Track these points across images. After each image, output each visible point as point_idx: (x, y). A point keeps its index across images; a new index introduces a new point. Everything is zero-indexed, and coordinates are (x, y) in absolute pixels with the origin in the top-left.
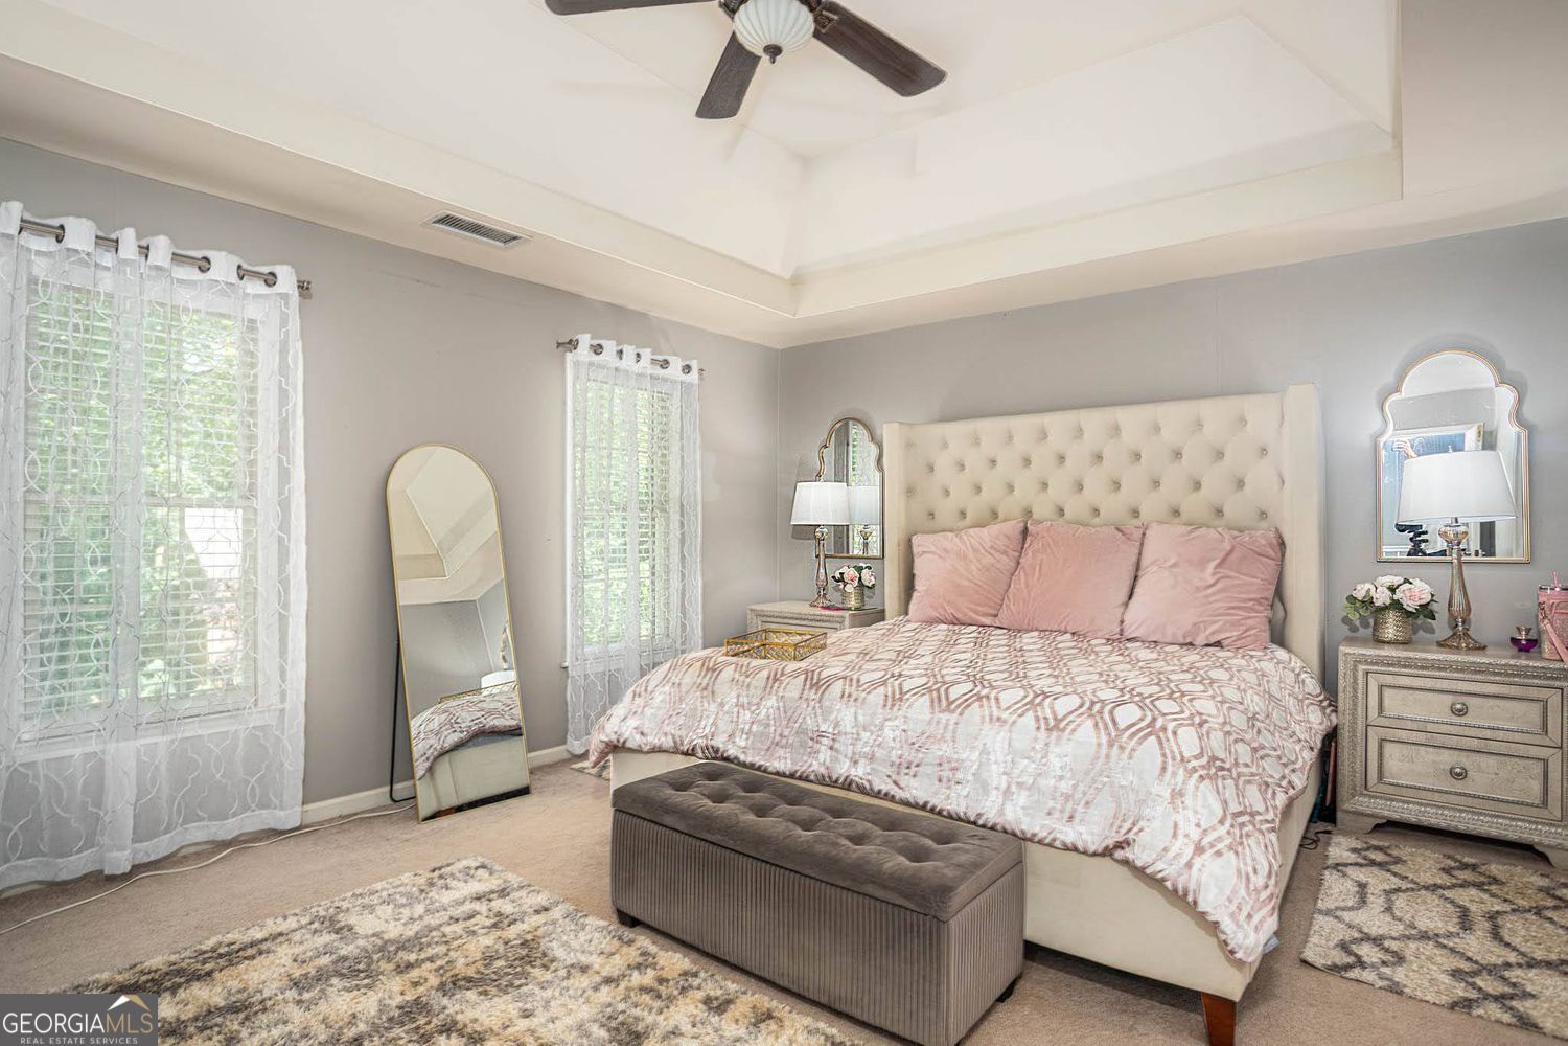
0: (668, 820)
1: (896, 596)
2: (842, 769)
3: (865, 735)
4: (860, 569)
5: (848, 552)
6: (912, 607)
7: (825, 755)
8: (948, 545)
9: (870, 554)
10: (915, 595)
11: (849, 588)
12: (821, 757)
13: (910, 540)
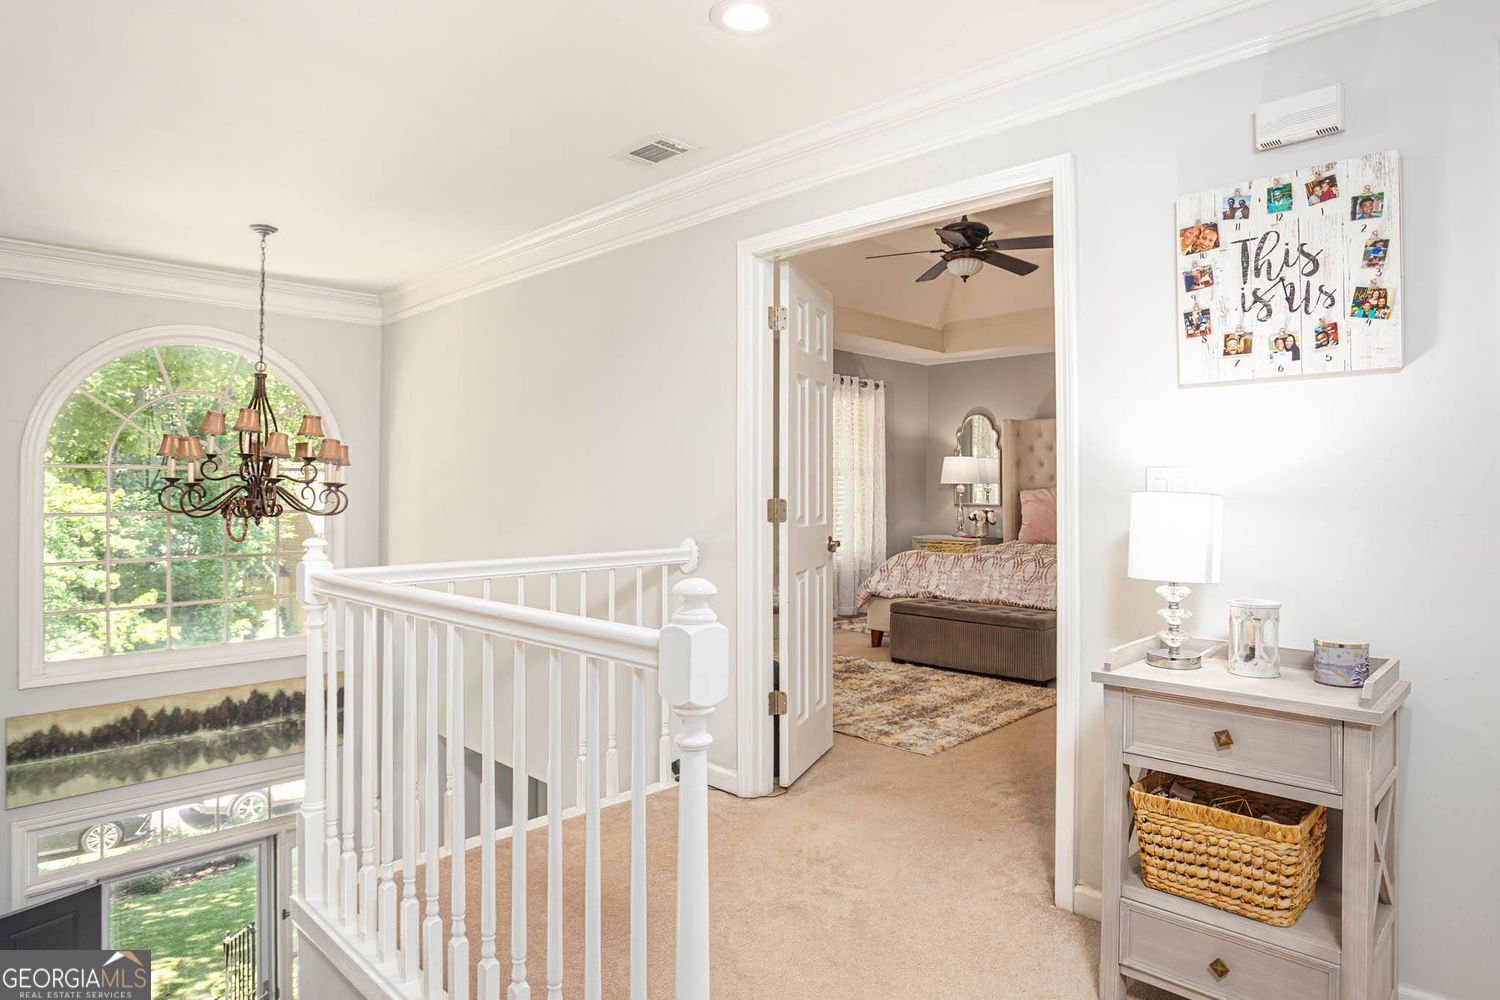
0: (921, 613)
1: (1010, 529)
2: (995, 596)
3: (1005, 580)
4: (986, 512)
5: (971, 501)
6: (1020, 534)
7: (985, 590)
8: (1041, 496)
9: (991, 503)
10: (1023, 527)
11: (980, 524)
12: (984, 592)
13: (1019, 495)
